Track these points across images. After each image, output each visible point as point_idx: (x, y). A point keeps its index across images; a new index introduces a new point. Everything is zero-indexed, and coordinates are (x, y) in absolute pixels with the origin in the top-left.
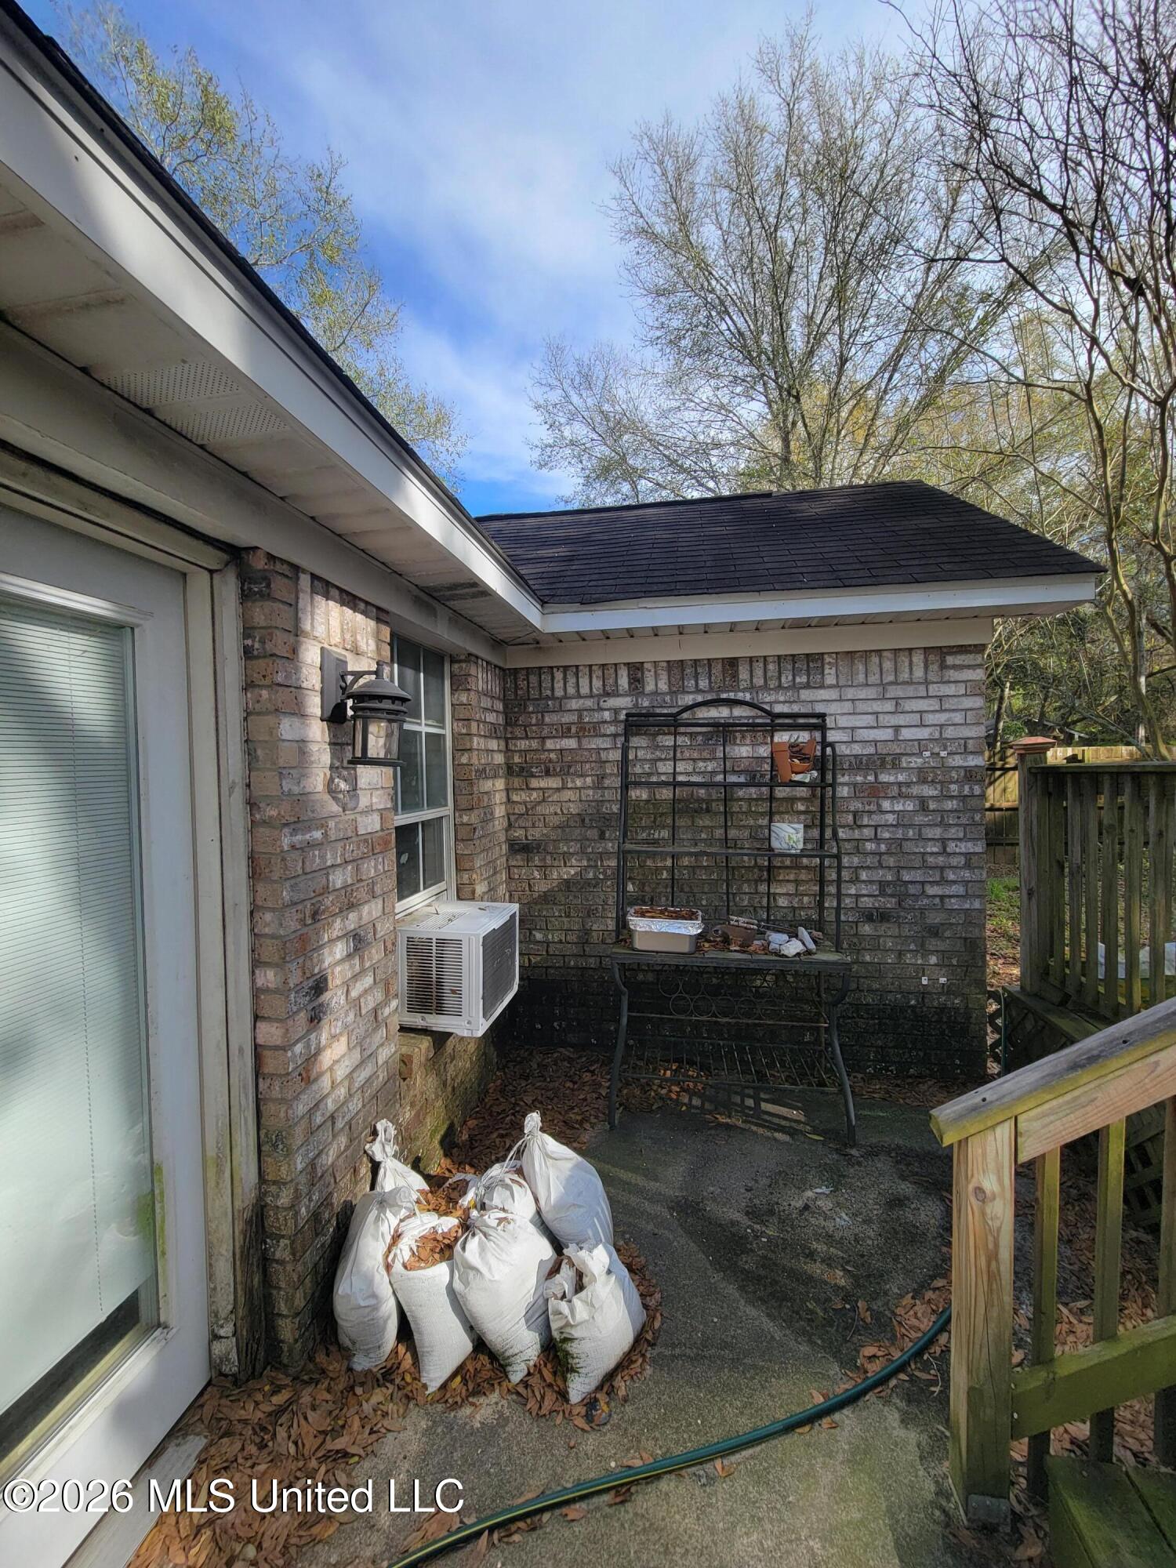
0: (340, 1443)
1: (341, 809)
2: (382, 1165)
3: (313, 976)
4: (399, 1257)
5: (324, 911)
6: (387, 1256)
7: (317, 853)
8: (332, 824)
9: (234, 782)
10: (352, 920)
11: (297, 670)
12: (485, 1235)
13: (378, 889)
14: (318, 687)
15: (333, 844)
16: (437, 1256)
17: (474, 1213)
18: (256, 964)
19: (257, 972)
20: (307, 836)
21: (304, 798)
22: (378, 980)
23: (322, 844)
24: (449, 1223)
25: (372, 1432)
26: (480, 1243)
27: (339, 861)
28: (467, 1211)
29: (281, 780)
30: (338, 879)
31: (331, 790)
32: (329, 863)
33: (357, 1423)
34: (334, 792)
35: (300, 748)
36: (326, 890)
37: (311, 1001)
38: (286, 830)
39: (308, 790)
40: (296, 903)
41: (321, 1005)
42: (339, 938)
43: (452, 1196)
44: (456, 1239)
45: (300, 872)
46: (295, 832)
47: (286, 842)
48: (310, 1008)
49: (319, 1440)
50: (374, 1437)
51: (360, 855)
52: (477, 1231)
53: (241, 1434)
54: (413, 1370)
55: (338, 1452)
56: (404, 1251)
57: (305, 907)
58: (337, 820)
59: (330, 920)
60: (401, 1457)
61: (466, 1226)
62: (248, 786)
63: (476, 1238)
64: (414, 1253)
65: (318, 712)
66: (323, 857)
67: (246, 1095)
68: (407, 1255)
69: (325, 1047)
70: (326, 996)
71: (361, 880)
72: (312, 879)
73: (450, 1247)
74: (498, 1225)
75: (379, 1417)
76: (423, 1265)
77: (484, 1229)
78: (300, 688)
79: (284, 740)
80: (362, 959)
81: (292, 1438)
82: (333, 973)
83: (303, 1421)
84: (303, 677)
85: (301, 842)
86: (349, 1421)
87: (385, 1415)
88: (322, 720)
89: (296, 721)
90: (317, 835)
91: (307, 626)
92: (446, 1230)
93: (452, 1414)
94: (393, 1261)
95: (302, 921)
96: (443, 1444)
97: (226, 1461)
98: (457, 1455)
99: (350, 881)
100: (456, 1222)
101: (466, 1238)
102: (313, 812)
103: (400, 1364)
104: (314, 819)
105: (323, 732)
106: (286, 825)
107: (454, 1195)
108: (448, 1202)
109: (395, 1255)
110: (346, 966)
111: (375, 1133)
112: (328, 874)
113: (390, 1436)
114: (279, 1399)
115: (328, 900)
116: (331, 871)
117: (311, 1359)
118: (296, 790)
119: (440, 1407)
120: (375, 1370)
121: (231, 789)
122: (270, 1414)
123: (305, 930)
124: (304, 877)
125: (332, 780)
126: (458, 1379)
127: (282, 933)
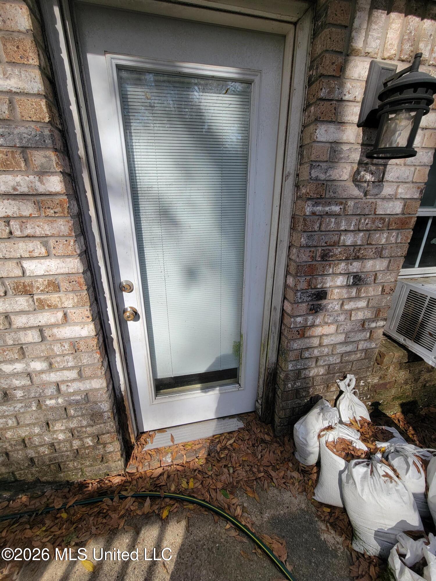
0: (273, 474)
1: (362, 194)
2: (344, 393)
3: (315, 288)
4: (327, 436)
5: (332, 256)
6: (322, 431)
7: (333, 220)
8: (351, 203)
9: (289, 173)
10: (355, 267)
11: (342, 85)
12: (372, 472)
13: (386, 253)
14: (360, 98)
15: (348, 217)
16: (344, 454)
17: (379, 455)
18: (287, 273)
19: (288, 277)
20: (327, 209)
21: (329, 183)
22: (370, 305)
23: (339, 215)
24: (361, 446)
25: (284, 483)
26: (366, 473)
27: (352, 228)
28: (376, 450)
29: (311, 169)
30: (349, 239)
31: (356, 180)
32: (343, 228)
33: (282, 474)
34: (360, 181)
35: (331, 147)
36: (336, 244)
37: (312, 300)
38: (309, 203)
39: (332, 178)
40: (309, 247)
41: (320, 305)
42: (341, 274)
43: (378, 435)
44: (359, 457)
45: (316, 228)
46: (317, 204)
47: (308, 210)
48: (311, 303)
49: (268, 464)
50: (284, 486)
51: (374, 228)
52: (370, 466)
53: (251, 435)
54: (314, 482)
55: (271, 475)
56: (331, 436)
57: (317, 250)
58: (357, 201)
59: (336, 262)
60: (287, 505)
61: (369, 456)
62: (298, 175)
63: (365, 469)
64: (334, 441)
65: (356, 119)
66: (338, 224)
67: (275, 328)
68: (331, 439)
69: (317, 326)
70: (324, 302)
71: (371, 244)
72: (325, 235)
73: (353, 457)
74: (384, 476)
75: (291, 482)
76: (335, 450)
77: (374, 469)
78: (341, 100)
79: (318, 142)
80: (359, 291)
81: (262, 454)
82: (332, 291)
83: (268, 452)
84: (345, 91)
85: (320, 212)
86: (280, 470)
87: (293, 484)
88: (359, 126)
89: (332, 128)
90: (336, 209)
91: (359, 44)
92: (357, 447)
93: (316, 519)
94: (323, 435)
95: (313, 258)
96: (304, 524)
97: (243, 438)
98: (305, 536)
99: (359, 242)
100: (365, 449)
101: (363, 462)
102: (334, 193)
103: (311, 474)
104: (335, 198)
105: (358, 135)
106: (309, 199)
107: (380, 436)
108: (373, 436)
109: (326, 434)
110: (344, 291)
111: (345, 377)
112: (341, 235)
113: (289, 493)
114: (267, 438)
115: (337, 250)
116: (343, 233)
117: (284, 437)
118: (322, 176)
119: (314, 509)
120: (301, 464)
121: (288, 176)
122: (262, 439)
123: (314, 263)
124: (319, 233)
125: (358, 172)
126: (329, 510)
127: (297, 260)
